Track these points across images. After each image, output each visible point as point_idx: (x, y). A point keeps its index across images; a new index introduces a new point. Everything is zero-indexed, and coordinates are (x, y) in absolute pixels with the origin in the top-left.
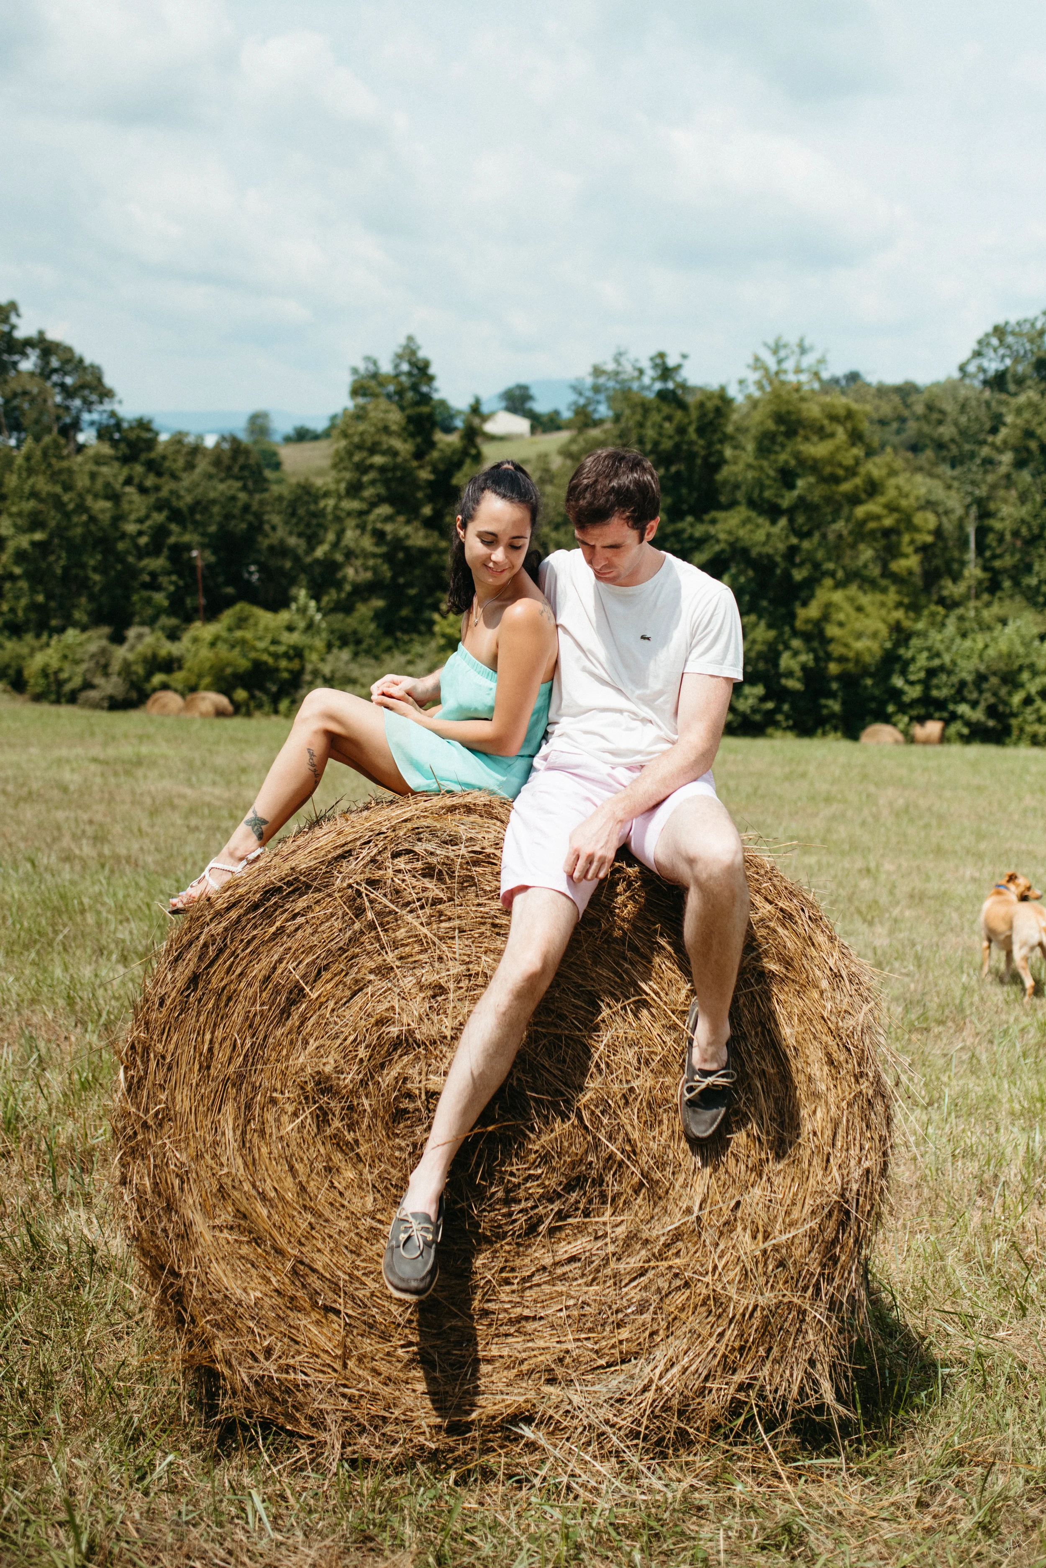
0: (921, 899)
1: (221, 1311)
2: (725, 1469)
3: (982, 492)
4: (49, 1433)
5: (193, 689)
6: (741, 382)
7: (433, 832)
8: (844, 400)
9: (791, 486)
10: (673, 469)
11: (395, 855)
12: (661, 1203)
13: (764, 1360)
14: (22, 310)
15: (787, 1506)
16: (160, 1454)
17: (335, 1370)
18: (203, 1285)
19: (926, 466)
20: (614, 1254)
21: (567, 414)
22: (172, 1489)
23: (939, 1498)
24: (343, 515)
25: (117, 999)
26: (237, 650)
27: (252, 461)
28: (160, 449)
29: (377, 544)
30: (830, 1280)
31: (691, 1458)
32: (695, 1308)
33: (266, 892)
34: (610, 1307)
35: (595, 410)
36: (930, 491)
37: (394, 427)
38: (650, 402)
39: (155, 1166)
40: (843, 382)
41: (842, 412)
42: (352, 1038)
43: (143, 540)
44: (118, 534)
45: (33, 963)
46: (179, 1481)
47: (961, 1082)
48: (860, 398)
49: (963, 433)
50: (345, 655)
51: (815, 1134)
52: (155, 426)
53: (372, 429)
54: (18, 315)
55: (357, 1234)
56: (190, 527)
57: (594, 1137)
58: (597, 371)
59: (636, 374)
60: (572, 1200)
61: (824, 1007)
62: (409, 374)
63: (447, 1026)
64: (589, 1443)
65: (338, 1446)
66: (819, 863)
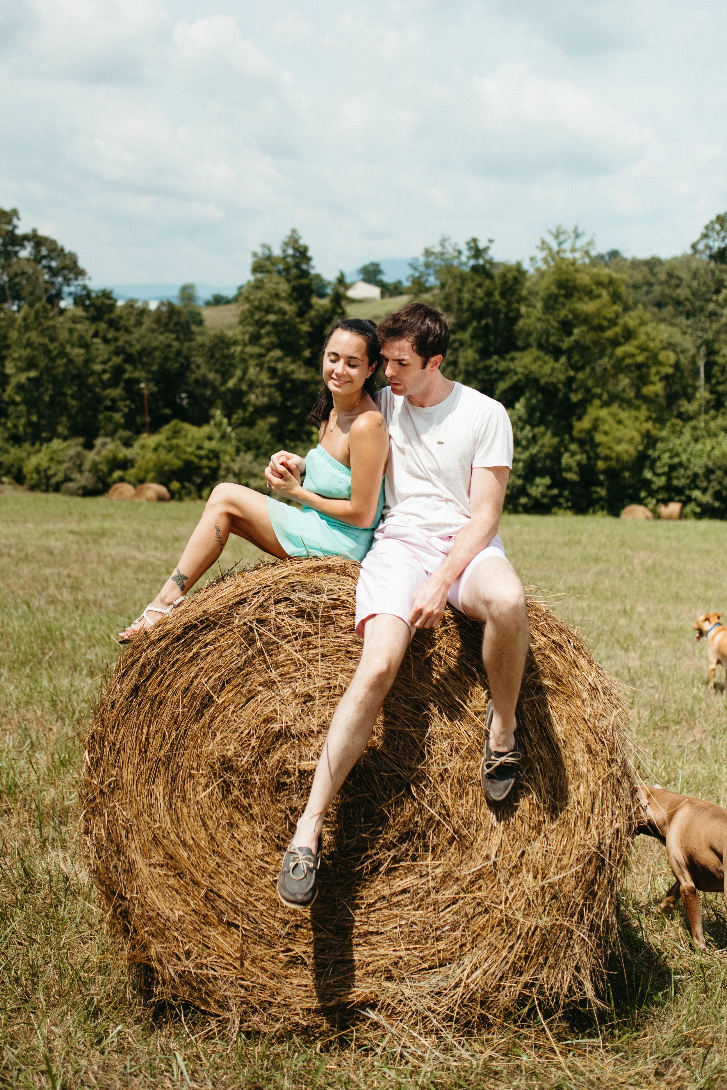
0: (663, 633)
1: (154, 924)
2: (514, 1044)
3: (709, 336)
4: (35, 1008)
5: (142, 481)
6: (532, 259)
7: (304, 586)
8: (607, 271)
9: (569, 334)
10: (483, 322)
11: (277, 602)
12: (468, 852)
13: (542, 966)
14: (21, 215)
15: (560, 1073)
16: (112, 1025)
17: (235, 968)
18: (142, 906)
19: (668, 317)
20: (434, 888)
21: (407, 284)
22: (121, 1050)
23: (671, 1070)
24: (247, 357)
25: (86, 702)
26: (173, 453)
27: (182, 320)
28: (118, 311)
29: (271, 378)
30: (591, 909)
31: (490, 1036)
32: (493, 928)
33: (186, 628)
34: (431, 926)
35: (427, 280)
36: (670, 336)
37: (283, 294)
38: (467, 274)
39: (109, 821)
40: (607, 258)
41: (606, 280)
42: (246, 732)
43: (106, 377)
44: (89, 372)
45: (28, 676)
46: (125, 1044)
47: (691, 767)
48: (619, 270)
49: (694, 293)
50: (249, 457)
51: (579, 803)
52: (114, 295)
53: (267, 296)
54: (18, 219)
55: (251, 871)
56: (139, 366)
57: (419, 804)
58: (428, 253)
59: (456, 254)
60: (404, 849)
61: (585, 711)
62: (293, 256)
63: (314, 724)
64: (416, 1024)
65: (237, 1022)
66: (589, 607)
